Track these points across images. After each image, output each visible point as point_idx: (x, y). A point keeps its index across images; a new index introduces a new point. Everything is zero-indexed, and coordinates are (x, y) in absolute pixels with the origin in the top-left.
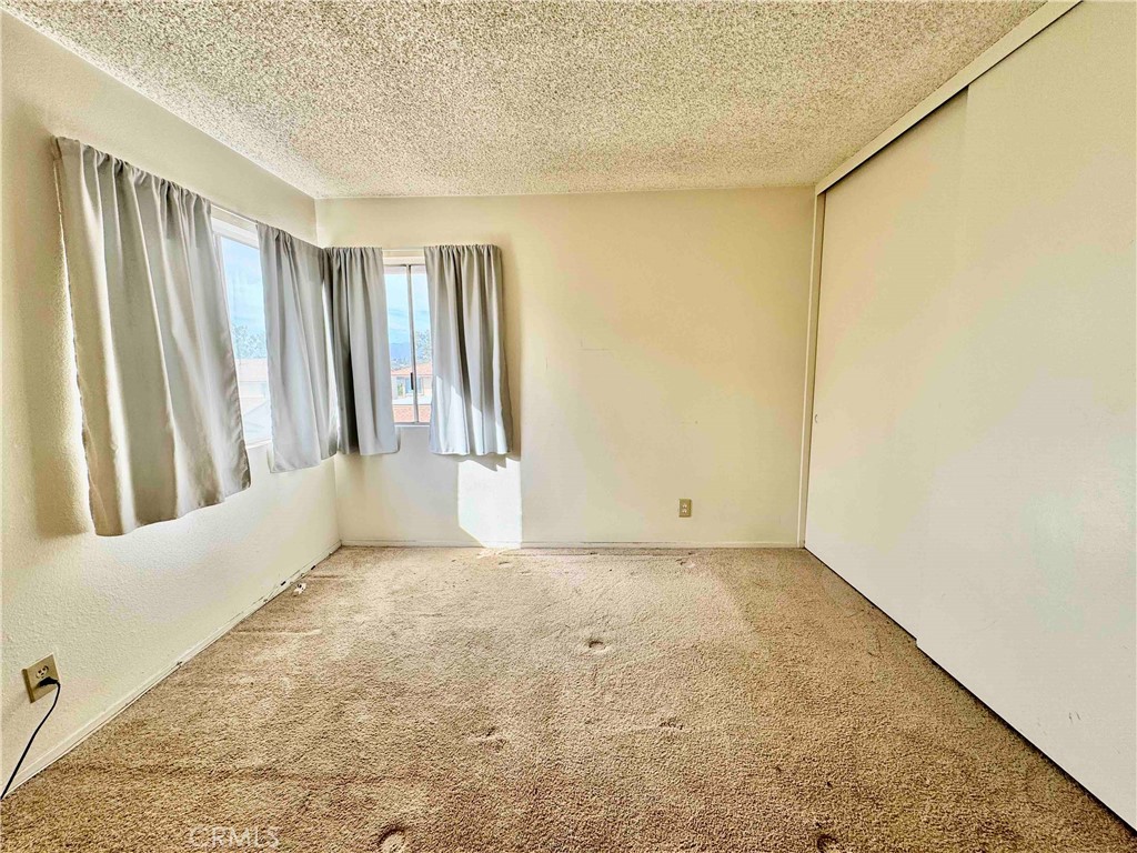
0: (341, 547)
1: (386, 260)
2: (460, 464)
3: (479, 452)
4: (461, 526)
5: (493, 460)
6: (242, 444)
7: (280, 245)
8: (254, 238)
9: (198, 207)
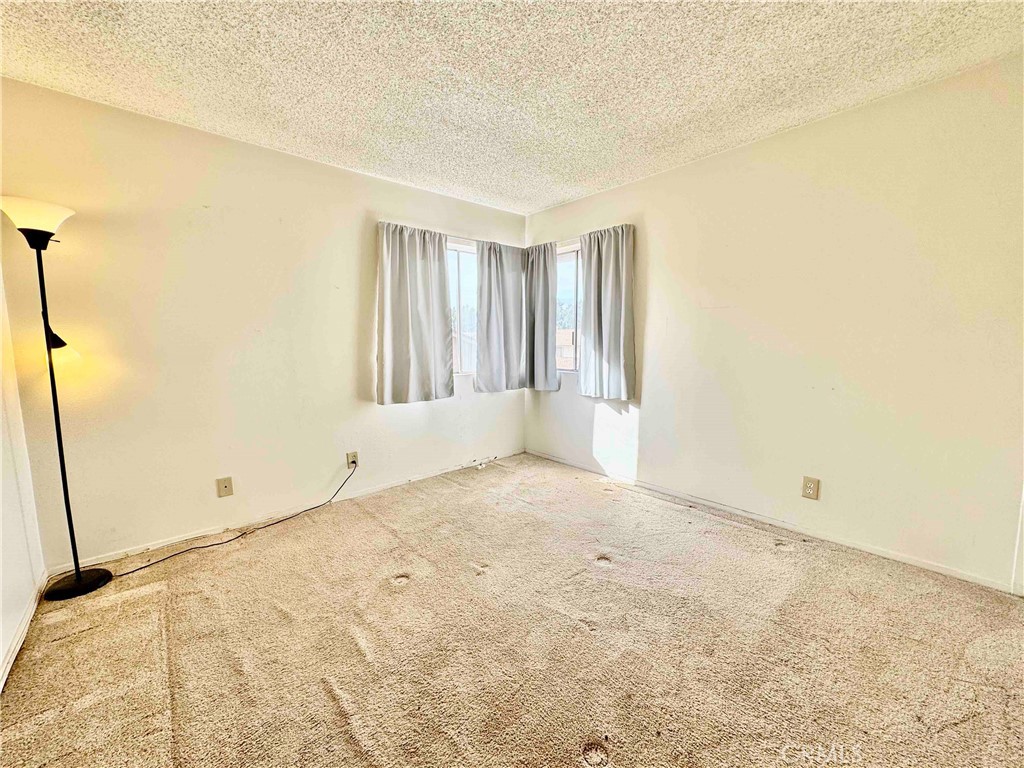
0: (525, 452)
1: (559, 250)
2: (596, 405)
3: (606, 397)
4: (595, 455)
5: (619, 405)
6: (452, 372)
7: (493, 251)
8: (474, 248)
9: (439, 241)
